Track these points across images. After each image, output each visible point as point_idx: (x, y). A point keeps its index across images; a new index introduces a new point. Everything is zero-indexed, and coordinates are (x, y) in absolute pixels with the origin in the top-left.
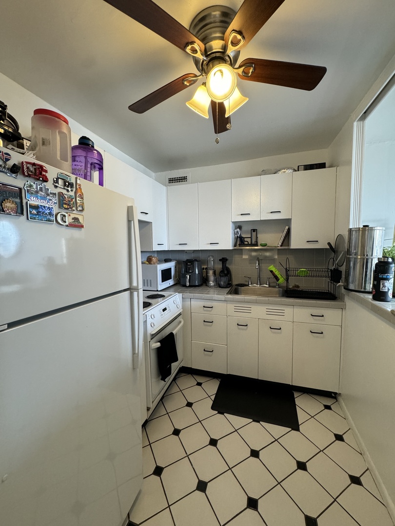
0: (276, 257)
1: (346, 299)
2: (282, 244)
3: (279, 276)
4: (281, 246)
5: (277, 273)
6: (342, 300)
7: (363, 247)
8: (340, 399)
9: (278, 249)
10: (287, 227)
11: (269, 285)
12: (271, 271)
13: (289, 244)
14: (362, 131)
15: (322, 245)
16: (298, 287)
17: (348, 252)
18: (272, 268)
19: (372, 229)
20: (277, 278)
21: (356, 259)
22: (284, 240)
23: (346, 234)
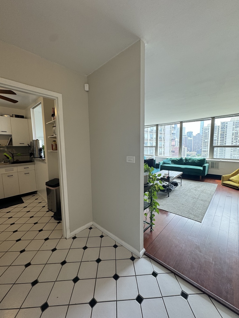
0: (6, 150)
1: (35, 161)
2: (9, 144)
3: (9, 157)
4: (8, 145)
5: (8, 156)
6: (34, 162)
7: (37, 145)
8: (38, 193)
9: (7, 147)
10: (10, 138)
11: (4, 162)
12: (5, 155)
13: (12, 144)
14: (33, 112)
15: (26, 145)
16: (18, 160)
17: (33, 147)
18: (5, 154)
19: (39, 140)
20: (8, 158)
21: (36, 148)
22: (9, 143)
23: (32, 141)
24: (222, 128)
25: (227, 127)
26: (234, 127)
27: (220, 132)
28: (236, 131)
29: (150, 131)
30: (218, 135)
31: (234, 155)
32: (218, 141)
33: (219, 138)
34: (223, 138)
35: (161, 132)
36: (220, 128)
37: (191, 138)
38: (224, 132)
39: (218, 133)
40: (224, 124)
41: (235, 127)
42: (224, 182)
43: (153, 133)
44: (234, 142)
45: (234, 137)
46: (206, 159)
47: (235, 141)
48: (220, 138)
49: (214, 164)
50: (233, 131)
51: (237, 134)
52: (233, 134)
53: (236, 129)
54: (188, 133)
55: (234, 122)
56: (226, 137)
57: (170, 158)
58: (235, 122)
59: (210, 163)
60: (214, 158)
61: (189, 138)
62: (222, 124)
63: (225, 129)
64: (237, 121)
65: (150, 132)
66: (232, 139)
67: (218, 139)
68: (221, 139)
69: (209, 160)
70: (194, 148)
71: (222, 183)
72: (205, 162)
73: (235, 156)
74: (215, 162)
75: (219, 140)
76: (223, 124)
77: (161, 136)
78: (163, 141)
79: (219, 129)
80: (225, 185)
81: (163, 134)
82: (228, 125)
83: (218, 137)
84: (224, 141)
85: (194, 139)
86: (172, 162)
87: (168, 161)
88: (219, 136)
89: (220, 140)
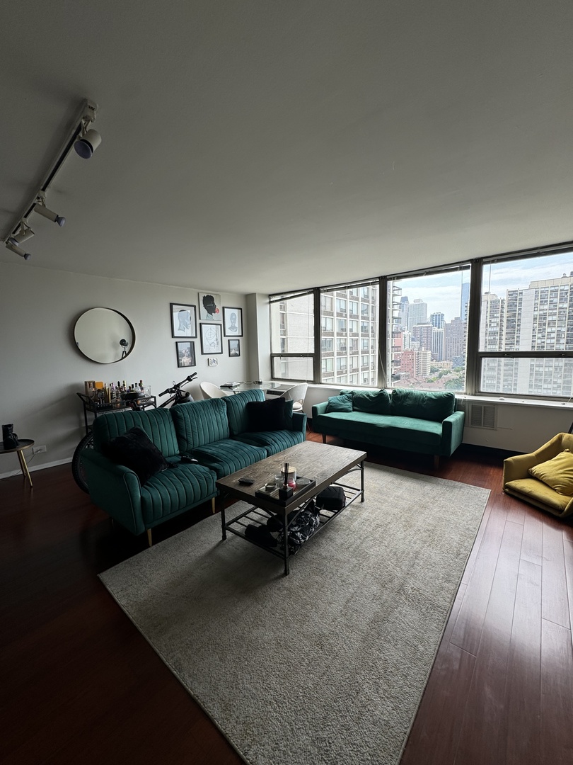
24: (511, 306)
25: (520, 303)
26: (536, 302)
27: (505, 315)
28: (541, 312)
29: (339, 311)
30: (501, 321)
31: (537, 369)
32: (501, 335)
33: (504, 328)
34: (512, 327)
35: (365, 315)
36: (505, 306)
37: (440, 330)
38: (515, 315)
39: (502, 317)
40: (514, 296)
41: (538, 301)
42: (514, 483)
43: (346, 317)
44: (539, 338)
45: (537, 325)
46: (457, 397)
47: (540, 335)
48: (507, 328)
49: (480, 413)
50: (536, 313)
51: (545, 318)
52: (535, 319)
53: (542, 307)
54: (432, 316)
55: (536, 292)
56: (519, 325)
57: (351, 389)
58: (540, 290)
59: (469, 408)
60: (482, 390)
61: (436, 329)
62: (510, 295)
63: (518, 308)
64: (543, 289)
65: (339, 315)
66: (534, 330)
67: (501, 330)
68: (509, 331)
69: (464, 400)
70: (449, 352)
71: (507, 487)
72: (452, 406)
73: (541, 369)
74: (483, 406)
75: (504, 333)
76: (512, 295)
77: (365, 324)
78: (370, 336)
79: (503, 308)
80: (516, 495)
81: (370, 319)
82: (523, 297)
83: (501, 326)
84: (516, 335)
85: (446, 331)
86: (353, 405)
87: (343, 401)
88: (505, 324)
89: (507, 334)
